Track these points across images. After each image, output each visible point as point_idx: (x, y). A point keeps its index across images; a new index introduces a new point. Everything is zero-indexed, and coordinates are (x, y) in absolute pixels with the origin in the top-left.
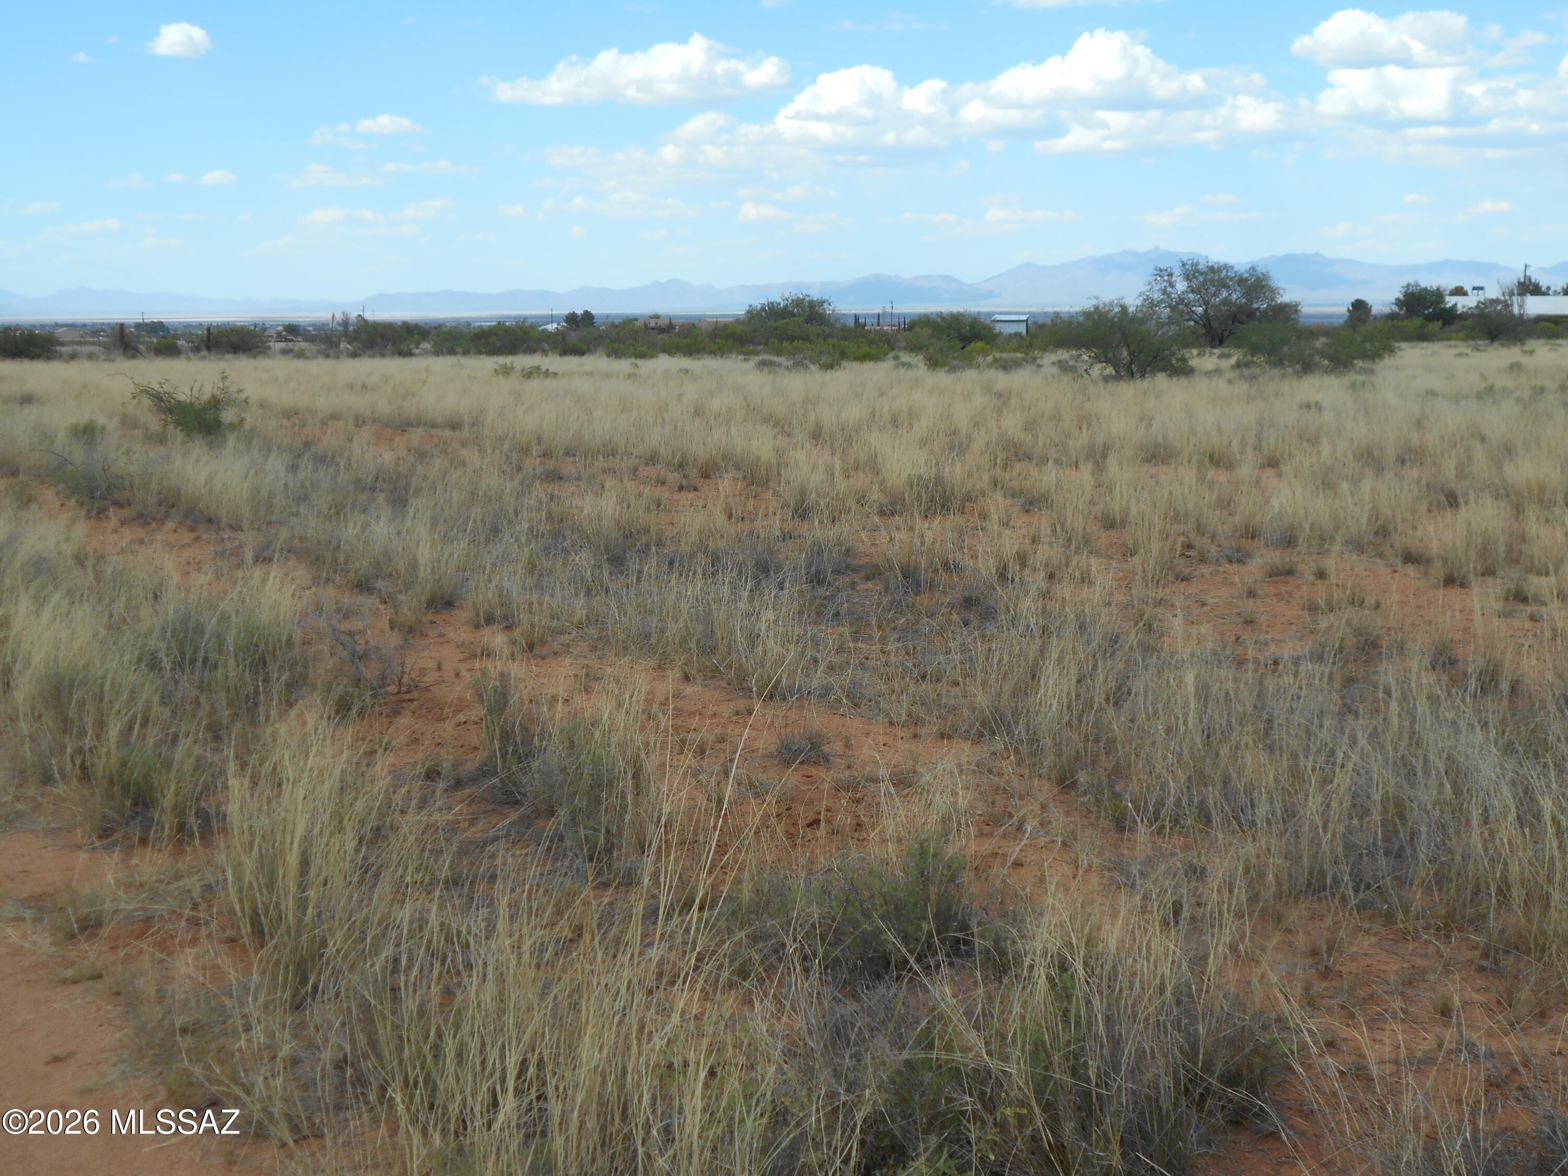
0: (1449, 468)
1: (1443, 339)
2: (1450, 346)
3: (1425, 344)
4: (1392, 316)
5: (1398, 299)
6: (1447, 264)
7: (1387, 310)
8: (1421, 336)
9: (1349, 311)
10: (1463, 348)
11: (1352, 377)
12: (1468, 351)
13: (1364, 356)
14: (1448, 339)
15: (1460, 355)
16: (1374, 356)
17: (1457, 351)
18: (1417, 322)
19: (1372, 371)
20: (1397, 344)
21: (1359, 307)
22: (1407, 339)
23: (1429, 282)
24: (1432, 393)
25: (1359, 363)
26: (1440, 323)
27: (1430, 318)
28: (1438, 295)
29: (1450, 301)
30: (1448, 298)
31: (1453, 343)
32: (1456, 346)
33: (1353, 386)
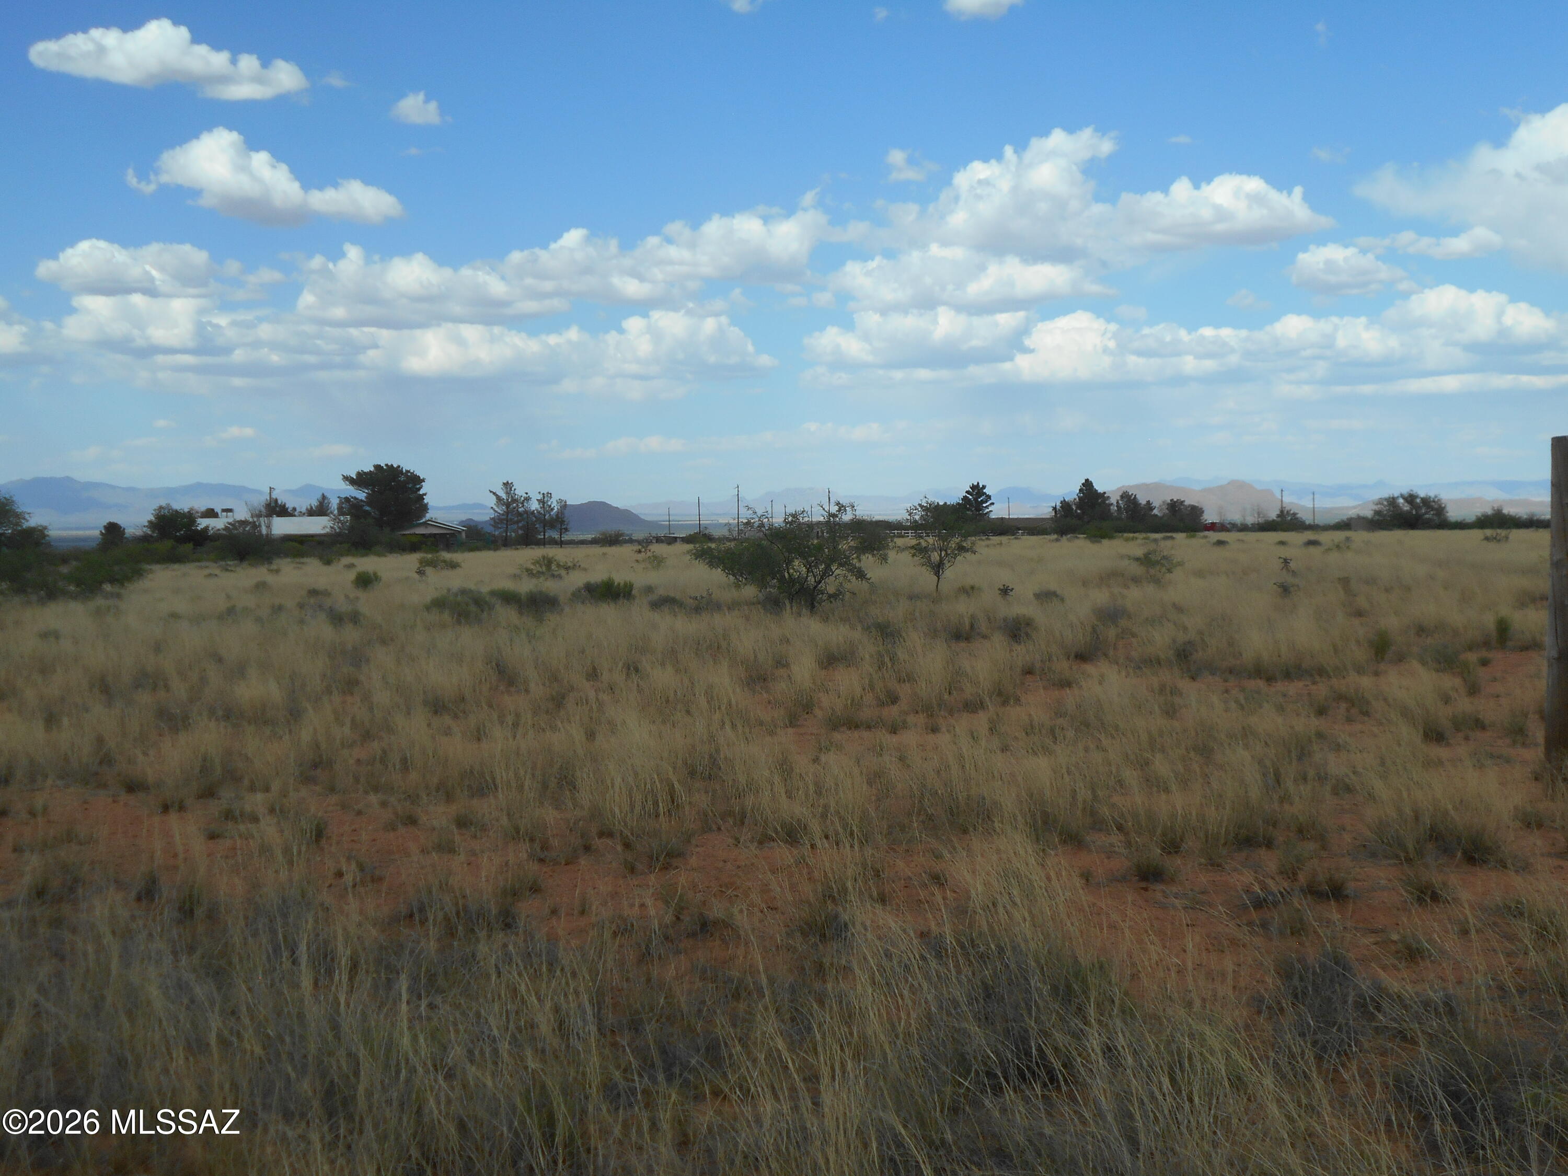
0: (180, 689)
1: (193, 561)
2: (201, 568)
3: (176, 566)
4: (145, 539)
5: (150, 522)
6: (198, 489)
7: (139, 533)
8: (173, 558)
9: (102, 533)
10: (214, 568)
11: (100, 601)
12: (217, 572)
13: (113, 581)
14: (199, 560)
15: (210, 575)
16: (120, 580)
17: (207, 572)
18: (168, 543)
19: (118, 596)
20: (149, 567)
21: (113, 530)
22: (158, 562)
23: (182, 504)
24: (174, 616)
25: (107, 587)
26: (190, 545)
27: (182, 540)
28: (189, 518)
29: (203, 523)
30: (199, 520)
31: (203, 564)
32: (207, 567)
33: (99, 613)
